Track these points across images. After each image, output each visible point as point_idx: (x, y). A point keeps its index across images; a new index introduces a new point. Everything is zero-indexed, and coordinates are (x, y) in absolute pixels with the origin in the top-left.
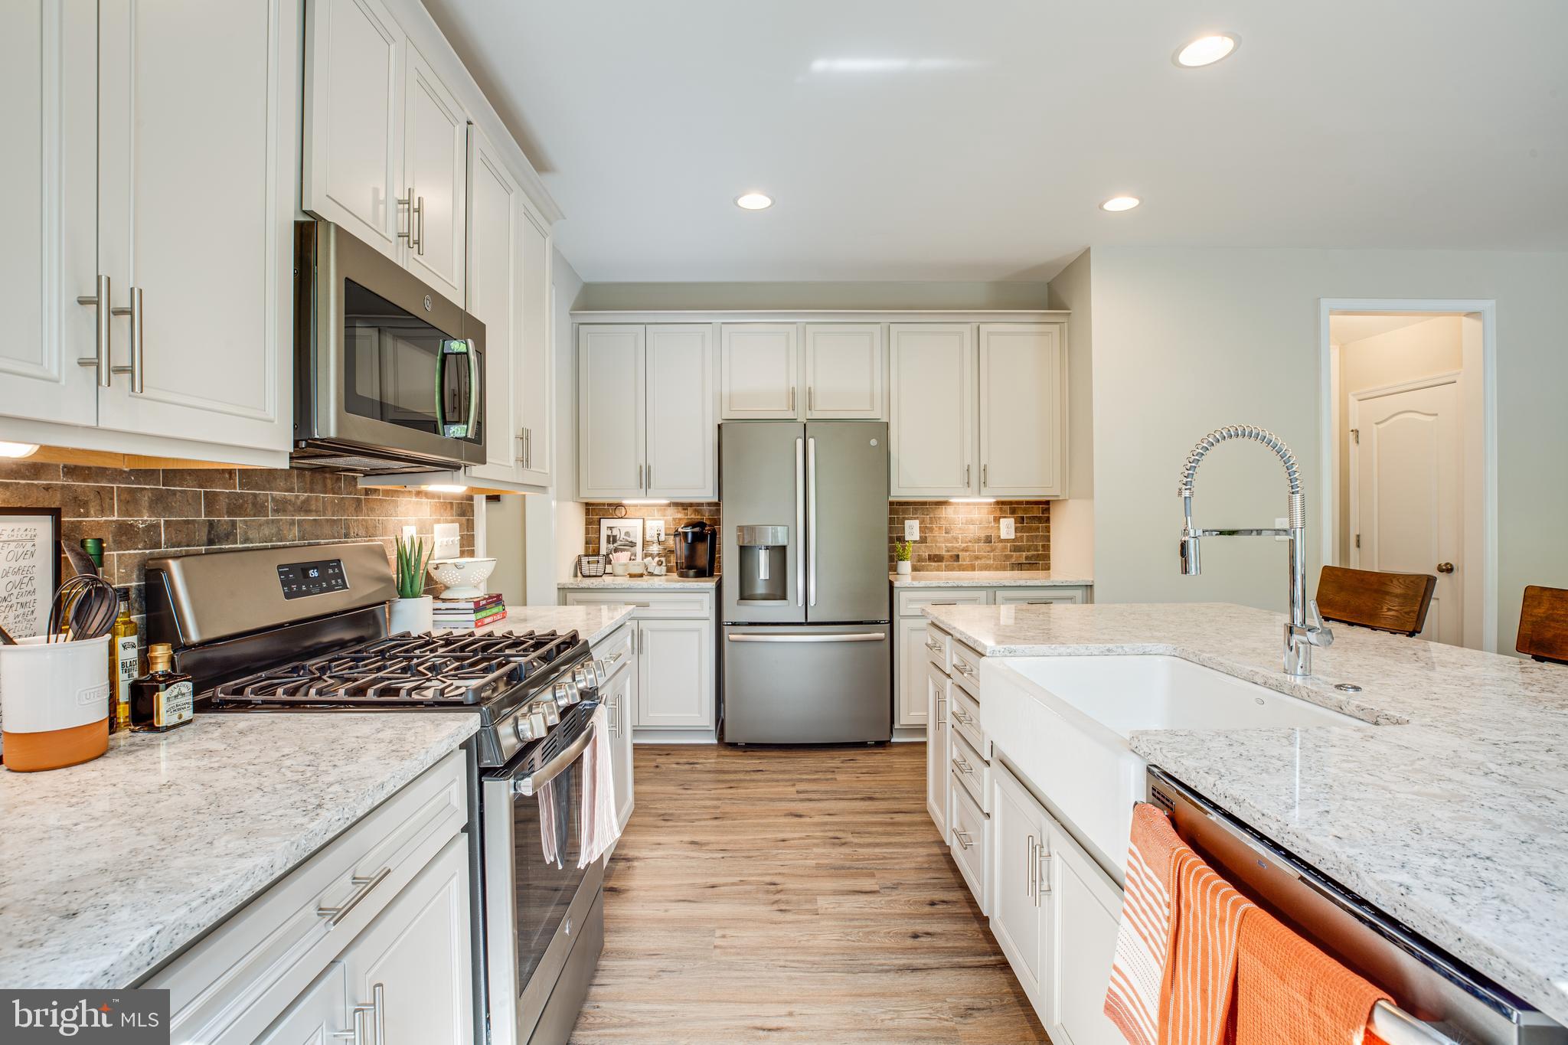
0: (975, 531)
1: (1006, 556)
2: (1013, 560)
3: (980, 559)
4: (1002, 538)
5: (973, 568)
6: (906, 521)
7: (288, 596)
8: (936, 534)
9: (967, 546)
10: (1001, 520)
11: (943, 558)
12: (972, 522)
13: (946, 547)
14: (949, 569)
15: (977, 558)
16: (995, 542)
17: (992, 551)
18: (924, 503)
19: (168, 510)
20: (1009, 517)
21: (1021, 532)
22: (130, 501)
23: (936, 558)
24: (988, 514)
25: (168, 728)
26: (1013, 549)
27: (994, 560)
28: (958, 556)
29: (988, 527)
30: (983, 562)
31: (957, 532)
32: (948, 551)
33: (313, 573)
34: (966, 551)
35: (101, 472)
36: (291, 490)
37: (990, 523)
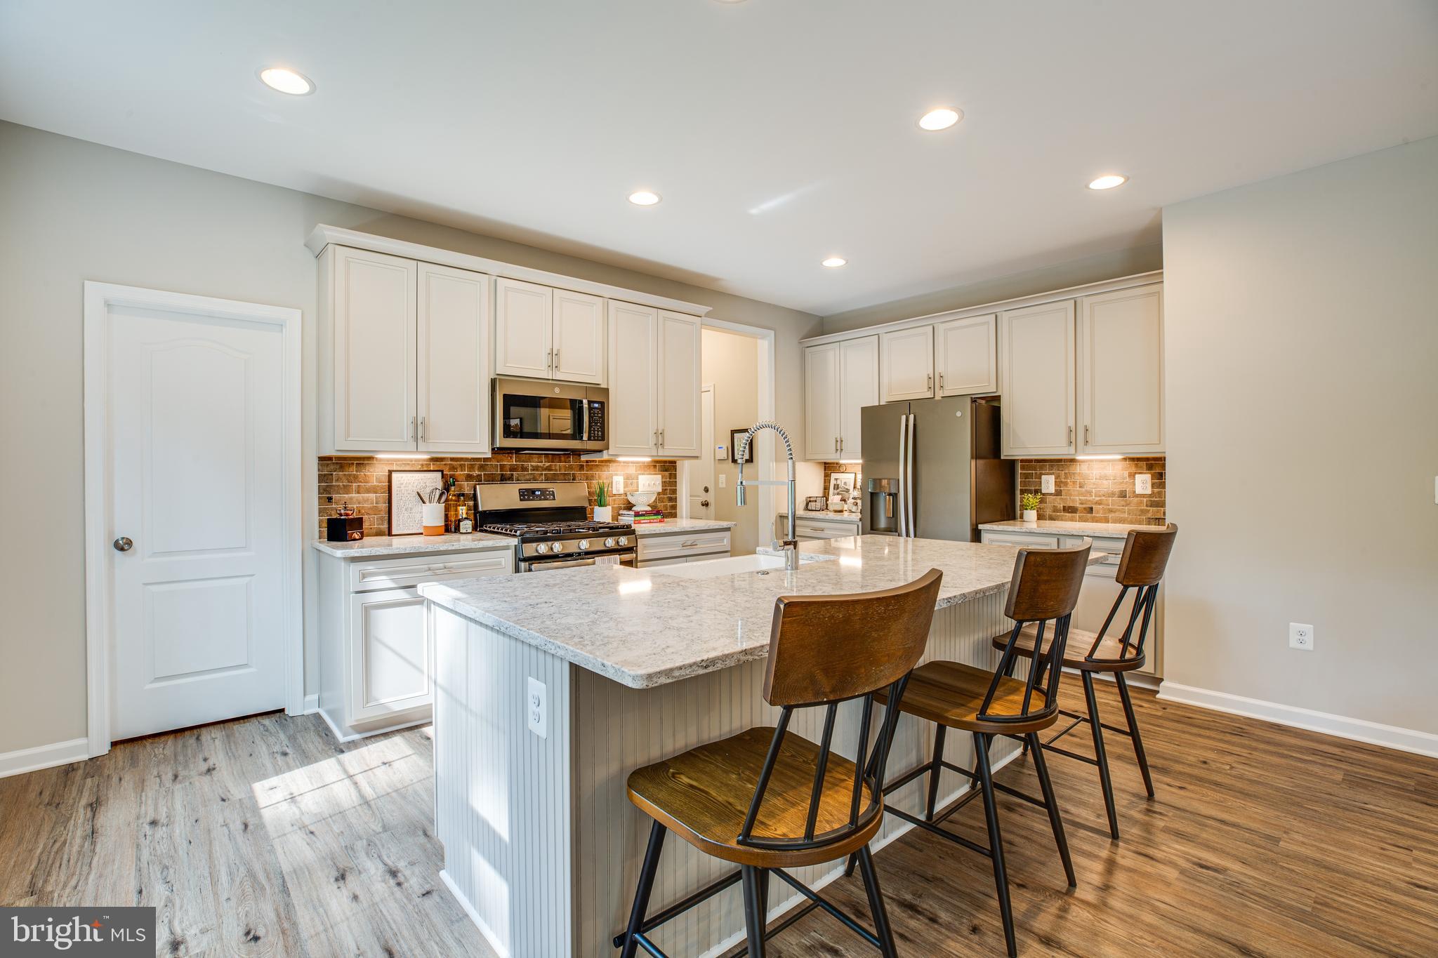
0: (1108, 486)
1: (1142, 511)
2: (1149, 515)
3: (1115, 512)
4: (1137, 493)
5: (1107, 521)
6: (1043, 476)
7: (521, 500)
8: (1070, 487)
9: (1100, 500)
10: (1137, 476)
11: (1077, 510)
12: (1106, 478)
13: (1080, 500)
14: (1082, 520)
15: (1111, 511)
16: (1129, 497)
17: (1127, 505)
18: (1060, 461)
19: (484, 470)
20: (1145, 473)
21: (1158, 488)
22: (471, 467)
23: (1071, 510)
24: (1122, 470)
25: (462, 533)
26: (1149, 503)
27: (1129, 514)
28: (1091, 509)
29: (1121, 483)
30: (1117, 514)
31: (1091, 487)
32: (1082, 504)
33: (537, 493)
34: (1100, 504)
35: (461, 459)
36: (542, 462)
37: (1124, 478)
